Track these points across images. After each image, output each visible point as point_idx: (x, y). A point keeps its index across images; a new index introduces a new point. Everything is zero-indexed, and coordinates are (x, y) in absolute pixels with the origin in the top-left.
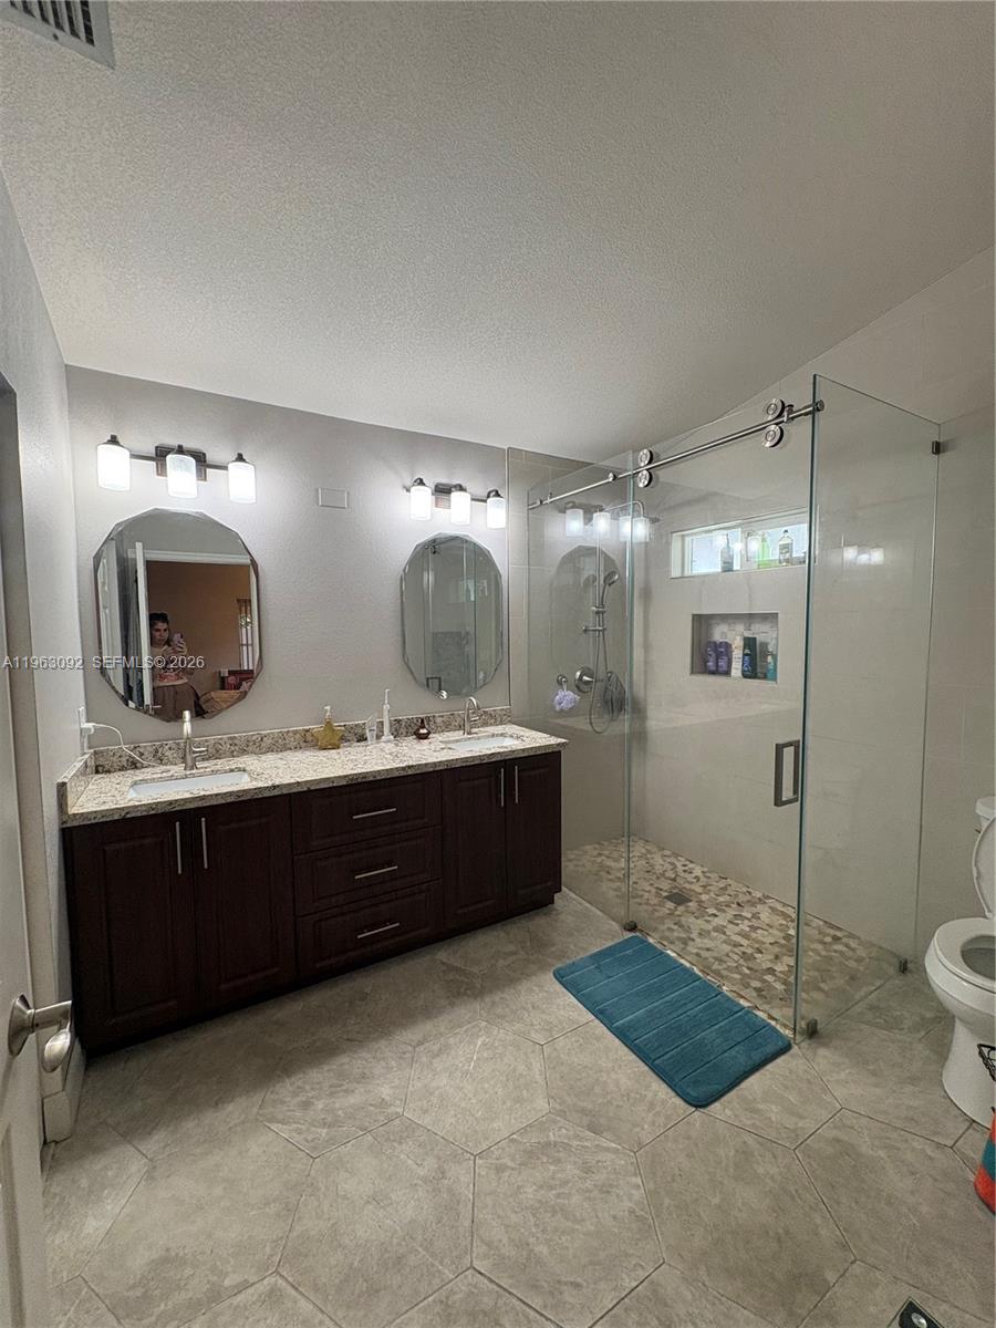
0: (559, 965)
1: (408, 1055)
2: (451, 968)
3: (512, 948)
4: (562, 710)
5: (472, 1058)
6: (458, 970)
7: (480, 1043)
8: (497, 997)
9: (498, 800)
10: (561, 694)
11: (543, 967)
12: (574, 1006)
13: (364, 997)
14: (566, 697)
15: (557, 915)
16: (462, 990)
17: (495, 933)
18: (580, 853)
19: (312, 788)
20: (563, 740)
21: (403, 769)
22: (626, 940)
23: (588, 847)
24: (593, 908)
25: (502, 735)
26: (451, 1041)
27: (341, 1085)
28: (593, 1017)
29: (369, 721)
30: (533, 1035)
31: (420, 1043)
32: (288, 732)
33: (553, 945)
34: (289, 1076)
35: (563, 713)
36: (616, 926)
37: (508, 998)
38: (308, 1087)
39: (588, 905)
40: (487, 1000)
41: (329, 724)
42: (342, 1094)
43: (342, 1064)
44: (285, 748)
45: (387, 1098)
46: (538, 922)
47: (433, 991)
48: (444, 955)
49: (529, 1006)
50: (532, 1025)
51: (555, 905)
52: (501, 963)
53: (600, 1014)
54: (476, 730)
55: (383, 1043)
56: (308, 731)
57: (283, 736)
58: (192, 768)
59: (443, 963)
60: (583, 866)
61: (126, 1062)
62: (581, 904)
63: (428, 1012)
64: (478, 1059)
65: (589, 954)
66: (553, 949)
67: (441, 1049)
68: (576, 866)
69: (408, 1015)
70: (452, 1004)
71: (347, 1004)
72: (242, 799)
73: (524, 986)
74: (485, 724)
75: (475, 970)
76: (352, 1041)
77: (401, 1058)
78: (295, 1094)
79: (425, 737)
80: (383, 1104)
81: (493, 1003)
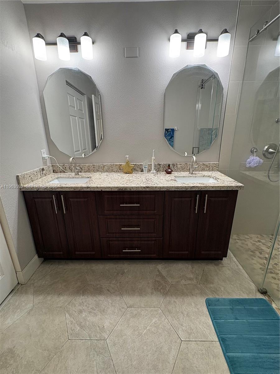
0: (211, 297)
1: (123, 310)
2: (160, 275)
3: (192, 276)
4: (250, 167)
5: (146, 328)
6: (163, 277)
7: (154, 321)
8: (173, 299)
9: (195, 209)
10: (252, 158)
11: (202, 293)
12: (209, 326)
13: (123, 273)
14: (254, 160)
15: (222, 267)
16: (160, 288)
17: (187, 265)
18: (248, 237)
19: (103, 190)
20: (241, 185)
21: (144, 187)
22: (256, 299)
23: (253, 236)
24: (243, 271)
25: (209, 176)
26: (143, 313)
27: (95, 310)
28: (217, 340)
29: (145, 163)
30: (180, 333)
31: (131, 307)
32: (113, 165)
33: (213, 283)
34: (83, 295)
35: (250, 169)
36: (253, 287)
37: (177, 302)
38: (85, 304)
39: (241, 268)
40: (168, 298)
41: (127, 163)
42: (93, 314)
43: (100, 300)
44: (112, 171)
45: (105, 327)
46: (209, 268)
47: (148, 283)
48: (161, 267)
49: (186, 313)
50: (182, 325)
51: (222, 261)
52: (183, 282)
53: (223, 341)
54: (196, 172)
55: (118, 298)
56: (121, 165)
57: (112, 166)
58: (77, 175)
59: (158, 271)
60: (247, 245)
61: (51, 265)
62: (237, 266)
63: (141, 293)
64: (149, 330)
65: (230, 297)
66: (212, 286)
67: (136, 315)
68: (243, 244)
69: (133, 291)
70: (152, 293)
71: (116, 273)
72: (76, 190)
73: (188, 300)
74: (203, 170)
75: (170, 280)
76: (109, 291)
77: (120, 309)
78: (80, 304)
79: (169, 173)
80: (103, 329)
81: (170, 302)
